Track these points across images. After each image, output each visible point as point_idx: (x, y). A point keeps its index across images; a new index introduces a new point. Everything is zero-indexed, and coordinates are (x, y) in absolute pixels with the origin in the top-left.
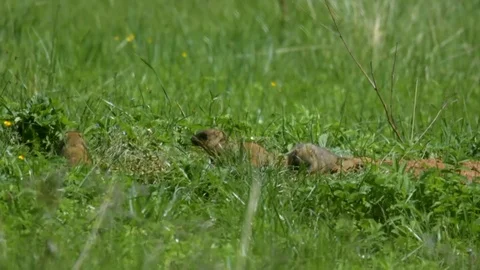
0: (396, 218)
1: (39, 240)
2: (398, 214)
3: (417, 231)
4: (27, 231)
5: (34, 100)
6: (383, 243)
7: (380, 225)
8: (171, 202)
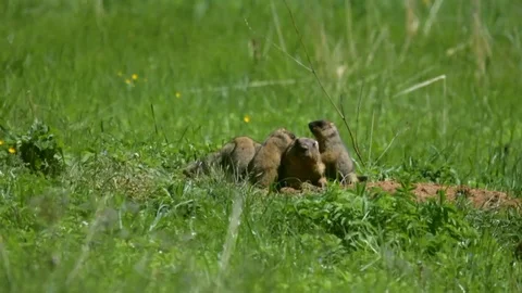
0: (354, 234)
1: (38, 251)
2: (356, 230)
3: (374, 245)
4: (28, 244)
5: (34, 127)
6: (343, 255)
7: (339, 240)
8: (157, 219)
